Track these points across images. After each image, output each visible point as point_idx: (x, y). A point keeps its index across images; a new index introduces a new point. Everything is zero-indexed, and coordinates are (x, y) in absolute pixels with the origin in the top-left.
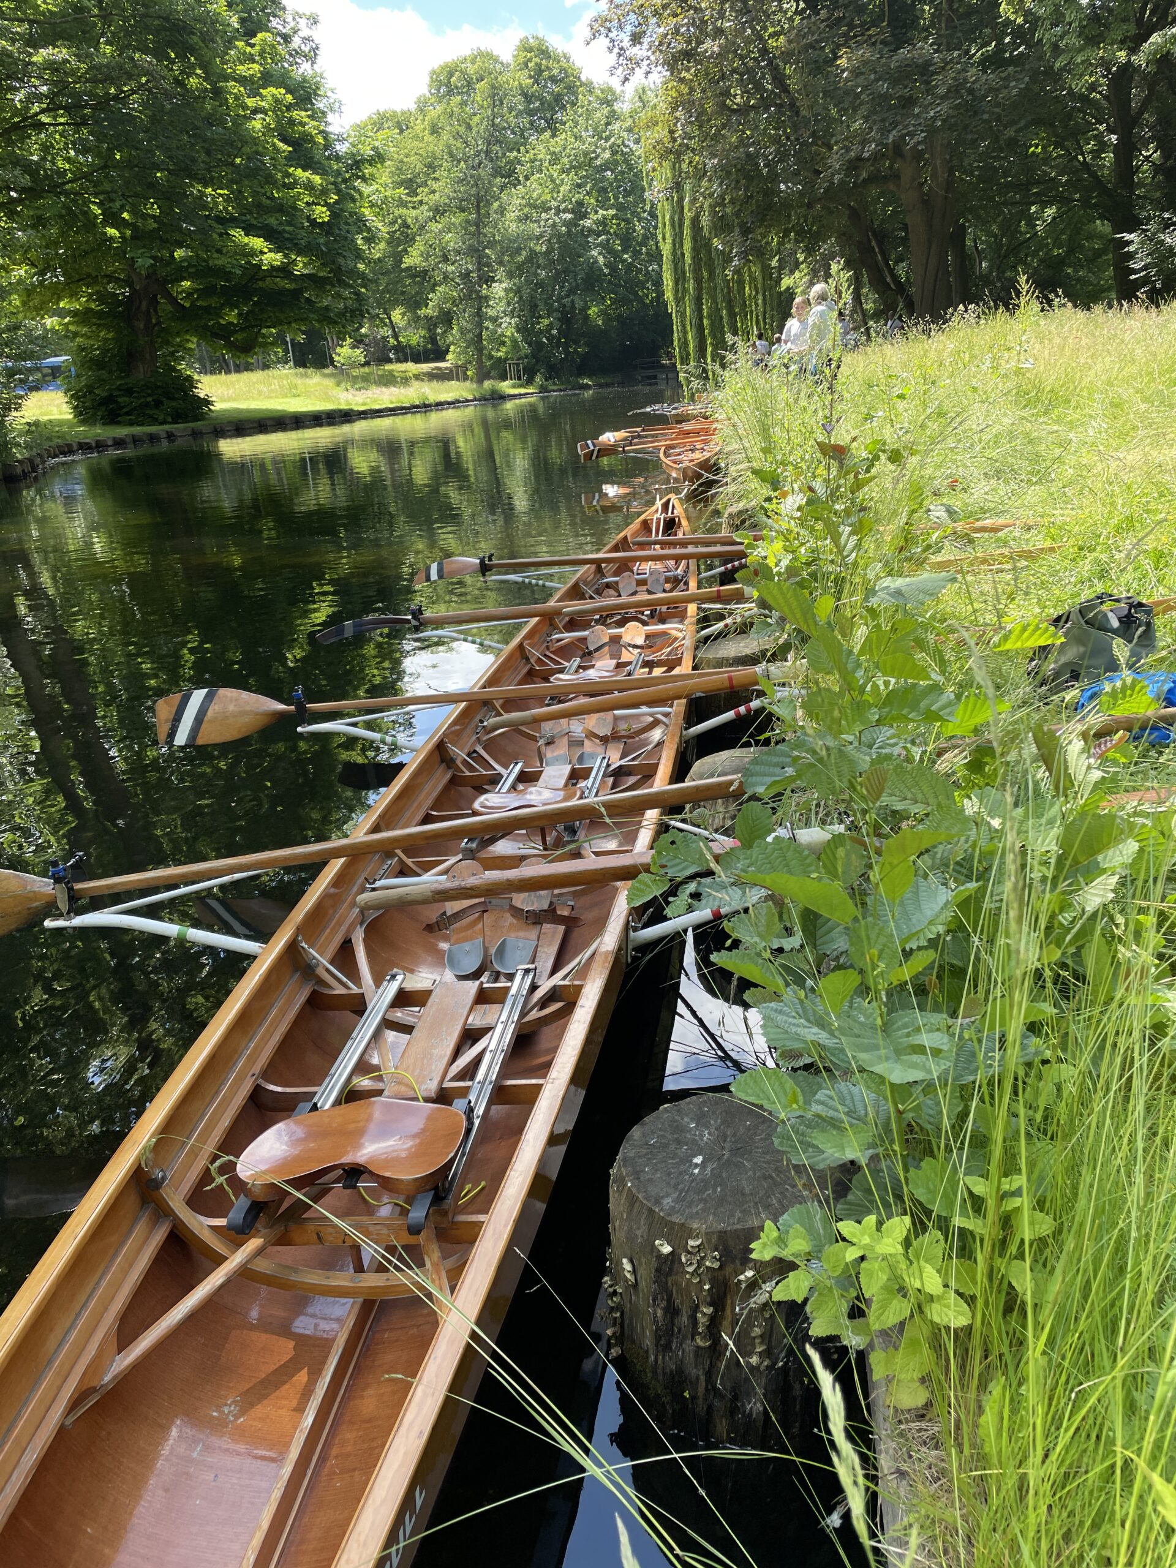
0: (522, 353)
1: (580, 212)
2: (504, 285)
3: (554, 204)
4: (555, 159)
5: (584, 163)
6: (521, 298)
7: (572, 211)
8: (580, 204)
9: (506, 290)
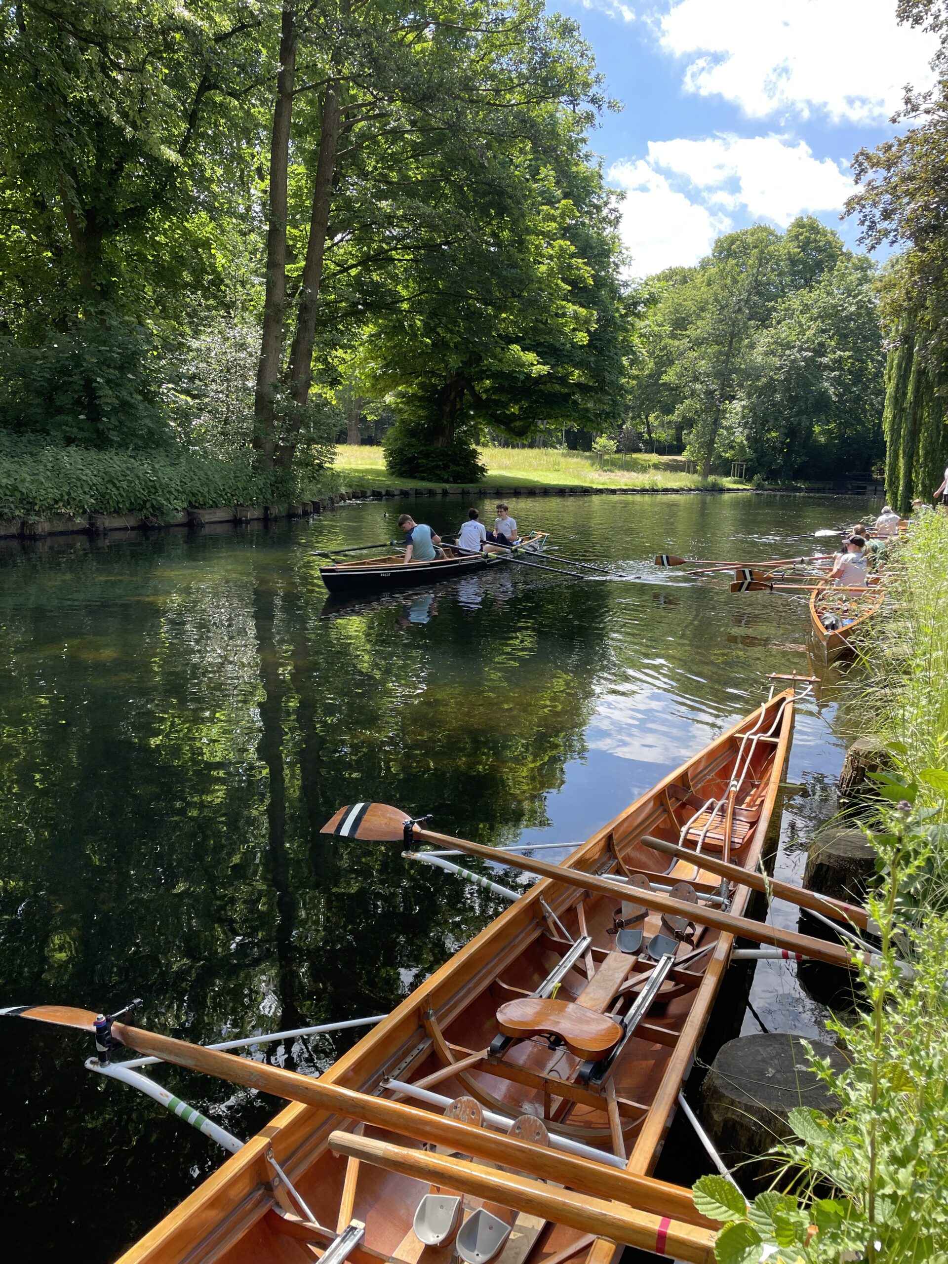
0: (747, 457)
1: (820, 350)
2: (743, 403)
3: (798, 343)
4: (806, 308)
5: (831, 314)
6: (755, 414)
7: (814, 350)
8: (821, 345)
9: (744, 407)
